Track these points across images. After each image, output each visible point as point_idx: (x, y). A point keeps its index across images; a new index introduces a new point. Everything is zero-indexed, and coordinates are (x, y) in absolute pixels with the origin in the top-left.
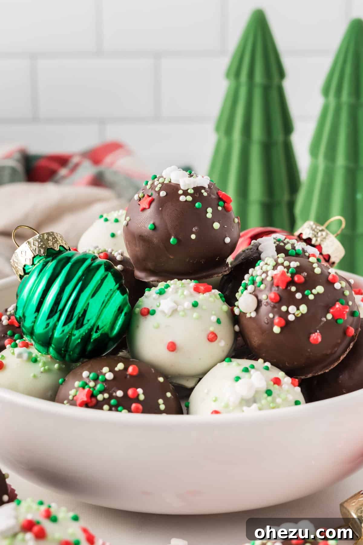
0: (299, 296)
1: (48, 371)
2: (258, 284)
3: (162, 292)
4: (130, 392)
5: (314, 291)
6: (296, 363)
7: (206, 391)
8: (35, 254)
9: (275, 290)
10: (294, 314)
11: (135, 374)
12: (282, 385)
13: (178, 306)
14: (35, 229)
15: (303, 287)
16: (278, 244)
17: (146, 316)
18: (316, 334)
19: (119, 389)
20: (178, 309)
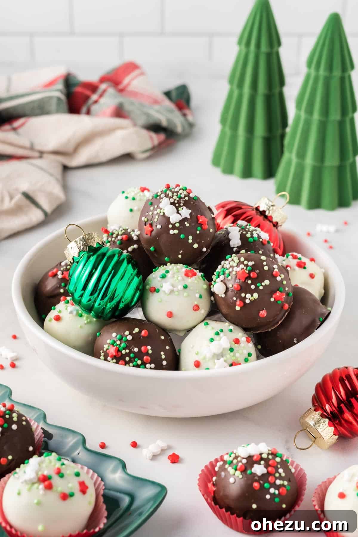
0: (253, 287)
1: (90, 323)
2: (226, 275)
3: (164, 276)
4: (143, 348)
5: (263, 284)
6: (249, 326)
7: (191, 346)
8: (80, 250)
9: (237, 282)
10: (249, 299)
11: (146, 336)
12: (241, 343)
13: (174, 288)
14: (81, 227)
15: (255, 281)
16: (241, 232)
17: (153, 293)
18: (263, 311)
19: (136, 347)
20: (174, 290)
